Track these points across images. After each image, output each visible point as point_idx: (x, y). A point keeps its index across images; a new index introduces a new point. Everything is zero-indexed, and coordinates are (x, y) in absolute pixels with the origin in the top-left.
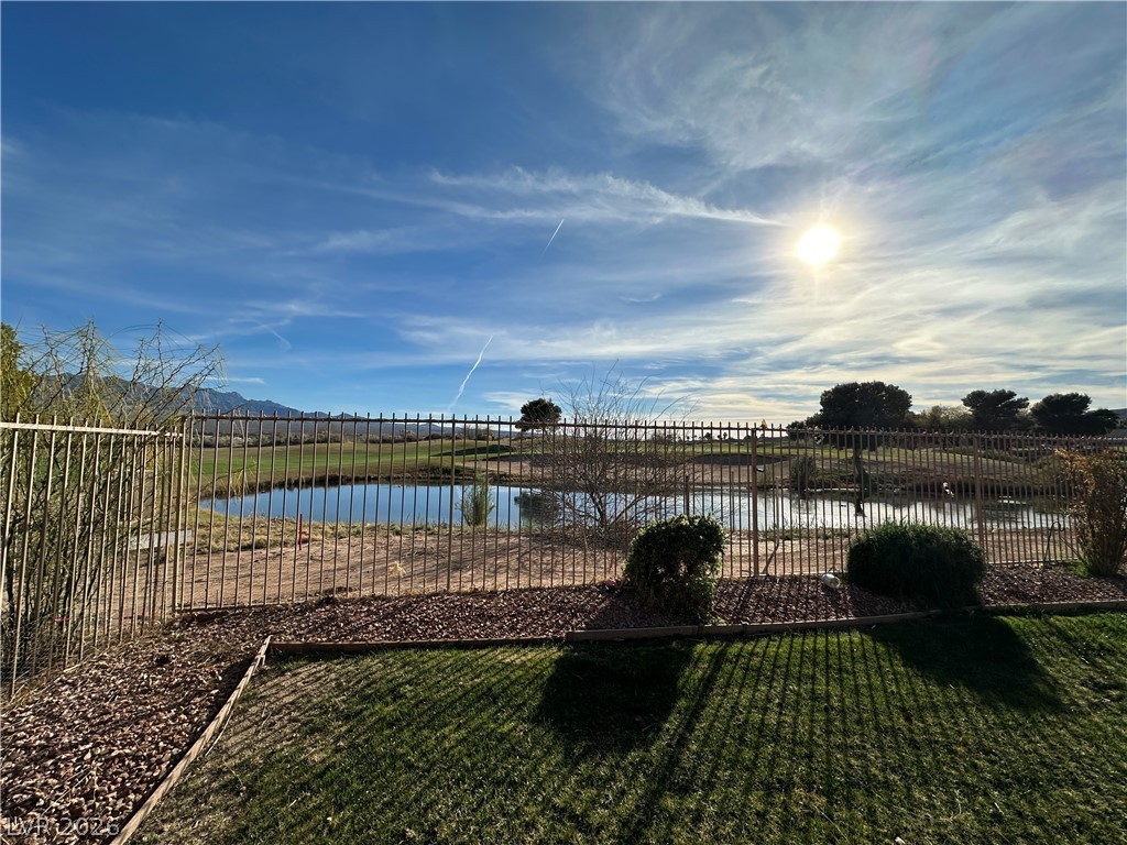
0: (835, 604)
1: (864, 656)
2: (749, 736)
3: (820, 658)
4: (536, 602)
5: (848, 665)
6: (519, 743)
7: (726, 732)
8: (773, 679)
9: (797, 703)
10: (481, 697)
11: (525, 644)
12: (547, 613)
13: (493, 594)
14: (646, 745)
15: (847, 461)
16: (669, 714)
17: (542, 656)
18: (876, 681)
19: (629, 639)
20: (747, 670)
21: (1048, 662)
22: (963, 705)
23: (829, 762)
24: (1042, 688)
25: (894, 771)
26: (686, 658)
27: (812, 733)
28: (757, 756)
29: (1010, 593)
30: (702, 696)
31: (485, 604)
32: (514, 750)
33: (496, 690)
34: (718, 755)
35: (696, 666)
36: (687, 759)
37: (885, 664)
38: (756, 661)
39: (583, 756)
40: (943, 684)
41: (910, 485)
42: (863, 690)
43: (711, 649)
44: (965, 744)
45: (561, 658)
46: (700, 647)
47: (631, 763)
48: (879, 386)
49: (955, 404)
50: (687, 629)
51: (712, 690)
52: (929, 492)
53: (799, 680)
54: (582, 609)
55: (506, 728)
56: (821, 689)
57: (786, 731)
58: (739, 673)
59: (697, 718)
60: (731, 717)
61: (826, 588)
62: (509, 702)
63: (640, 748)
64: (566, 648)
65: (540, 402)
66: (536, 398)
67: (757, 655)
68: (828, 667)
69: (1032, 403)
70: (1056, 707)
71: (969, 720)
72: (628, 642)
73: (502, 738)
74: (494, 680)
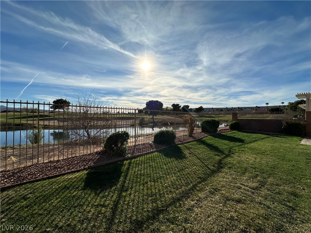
0: (152, 148)
1: (158, 156)
2: (138, 176)
3: (150, 158)
4: (76, 160)
5: (155, 159)
6: (80, 196)
7: (134, 177)
8: (142, 165)
9: (147, 168)
10: (63, 189)
11: (74, 172)
12: (80, 163)
13: (58, 161)
14: (116, 185)
15: (151, 118)
16: (120, 177)
17: (82, 173)
18: (160, 160)
19: (106, 164)
20: (136, 164)
21: (184, 151)
22: (173, 161)
23: (154, 176)
24: (183, 155)
25: (164, 174)
26: (122, 165)
27: (150, 172)
28: (140, 179)
29: (179, 141)
30: (127, 172)
31: (56, 164)
32: (79, 198)
33: (68, 186)
34: (133, 182)
35: (125, 166)
36: (126, 185)
37: (161, 157)
38: (138, 162)
39: (100, 192)
40: (170, 158)
41: (162, 123)
42: (158, 162)
43: (128, 162)
44: (174, 167)
45: (88, 173)
46: (125, 162)
47: (113, 190)
48: (157, 101)
49: (170, 106)
50: (122, 158)
51: (129, 170)
52: (165, 124)
53: (147, 163)
54: (91, 159)
55: (74, 194)
56: (151, 164)
57: (145, 173)
58: (135, 165)
59: (127, 176)
60: (134, 174)
61: (150, 145)
62: (73, 187)
63: (114, 186)
64: (88, 170)
65: (61, 100)
66: (60, 98)
67: (138, 161)
68: (152, 160)
69: (182, 106)
70: (185, 158)
71: (174, 163)
72: (106, 165)
73: (74, 196)
74: (66, 183)
